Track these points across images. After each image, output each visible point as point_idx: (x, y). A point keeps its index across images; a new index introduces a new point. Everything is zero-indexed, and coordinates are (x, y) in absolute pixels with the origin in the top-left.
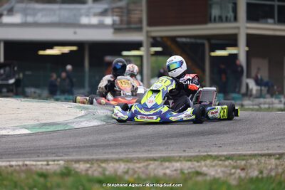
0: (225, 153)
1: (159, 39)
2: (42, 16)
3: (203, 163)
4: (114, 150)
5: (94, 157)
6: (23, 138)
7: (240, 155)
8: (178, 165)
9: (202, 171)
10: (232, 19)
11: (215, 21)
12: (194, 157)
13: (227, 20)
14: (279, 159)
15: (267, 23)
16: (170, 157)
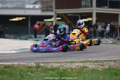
0: (94, 60)
1: (60, 14)
2: (9, 4)
3: (87, 64)
4: (51, 59)
5: (45, 61)
6: (14, 54)
7: (100, 61)
8: (77, 64)
9: (87, 66)
10: (90, 6)
11: (83, 7)
12: (83, 61)
13: (88, 7)
14: (115, 62)
15: (104, 8)
16: (74, 61)
